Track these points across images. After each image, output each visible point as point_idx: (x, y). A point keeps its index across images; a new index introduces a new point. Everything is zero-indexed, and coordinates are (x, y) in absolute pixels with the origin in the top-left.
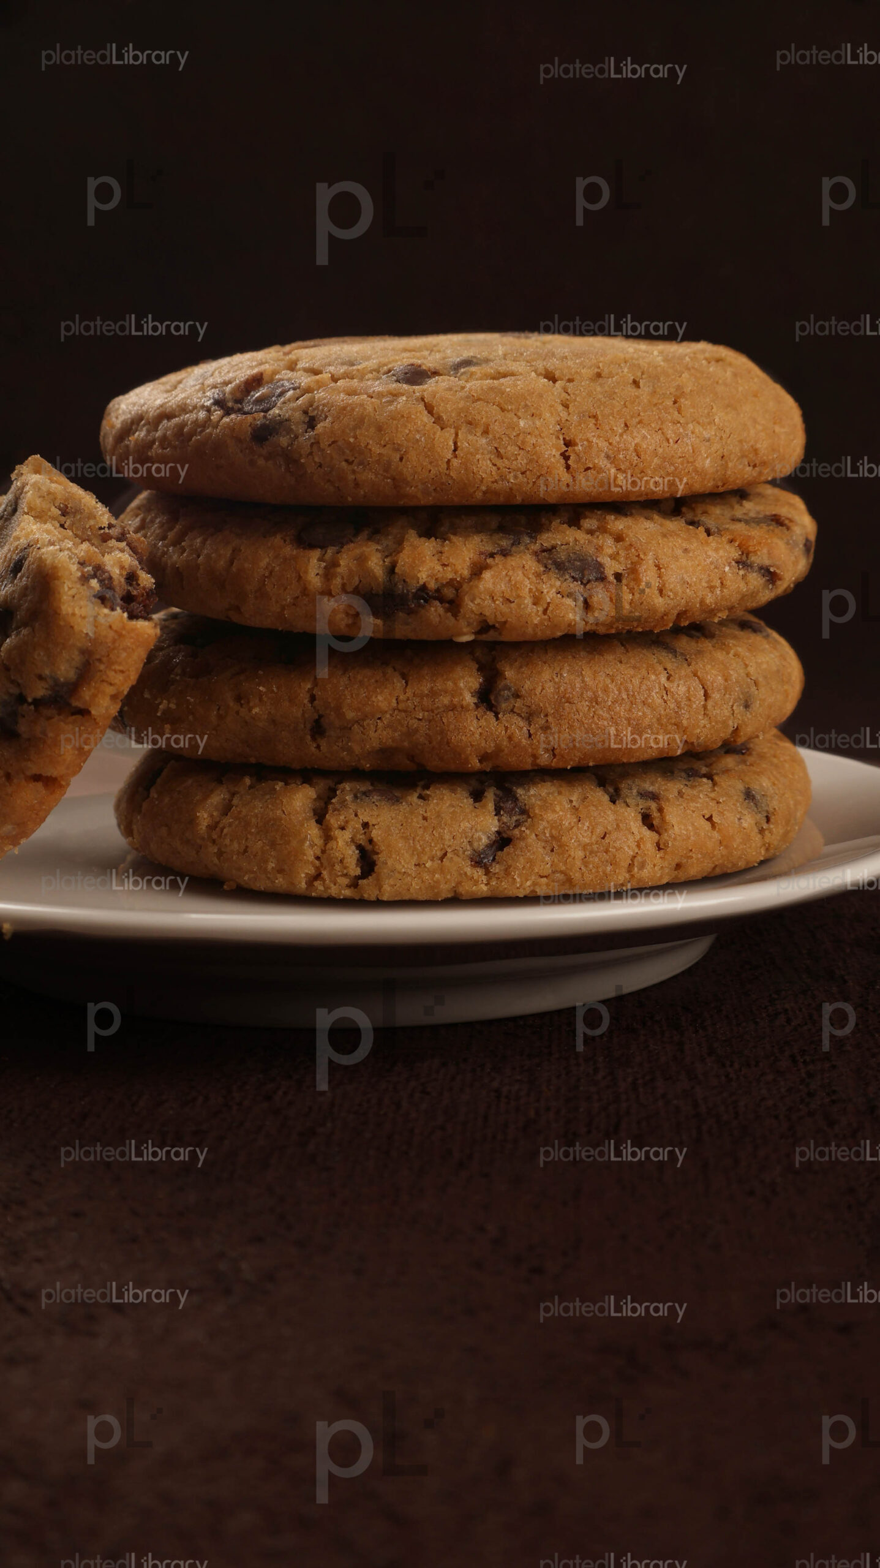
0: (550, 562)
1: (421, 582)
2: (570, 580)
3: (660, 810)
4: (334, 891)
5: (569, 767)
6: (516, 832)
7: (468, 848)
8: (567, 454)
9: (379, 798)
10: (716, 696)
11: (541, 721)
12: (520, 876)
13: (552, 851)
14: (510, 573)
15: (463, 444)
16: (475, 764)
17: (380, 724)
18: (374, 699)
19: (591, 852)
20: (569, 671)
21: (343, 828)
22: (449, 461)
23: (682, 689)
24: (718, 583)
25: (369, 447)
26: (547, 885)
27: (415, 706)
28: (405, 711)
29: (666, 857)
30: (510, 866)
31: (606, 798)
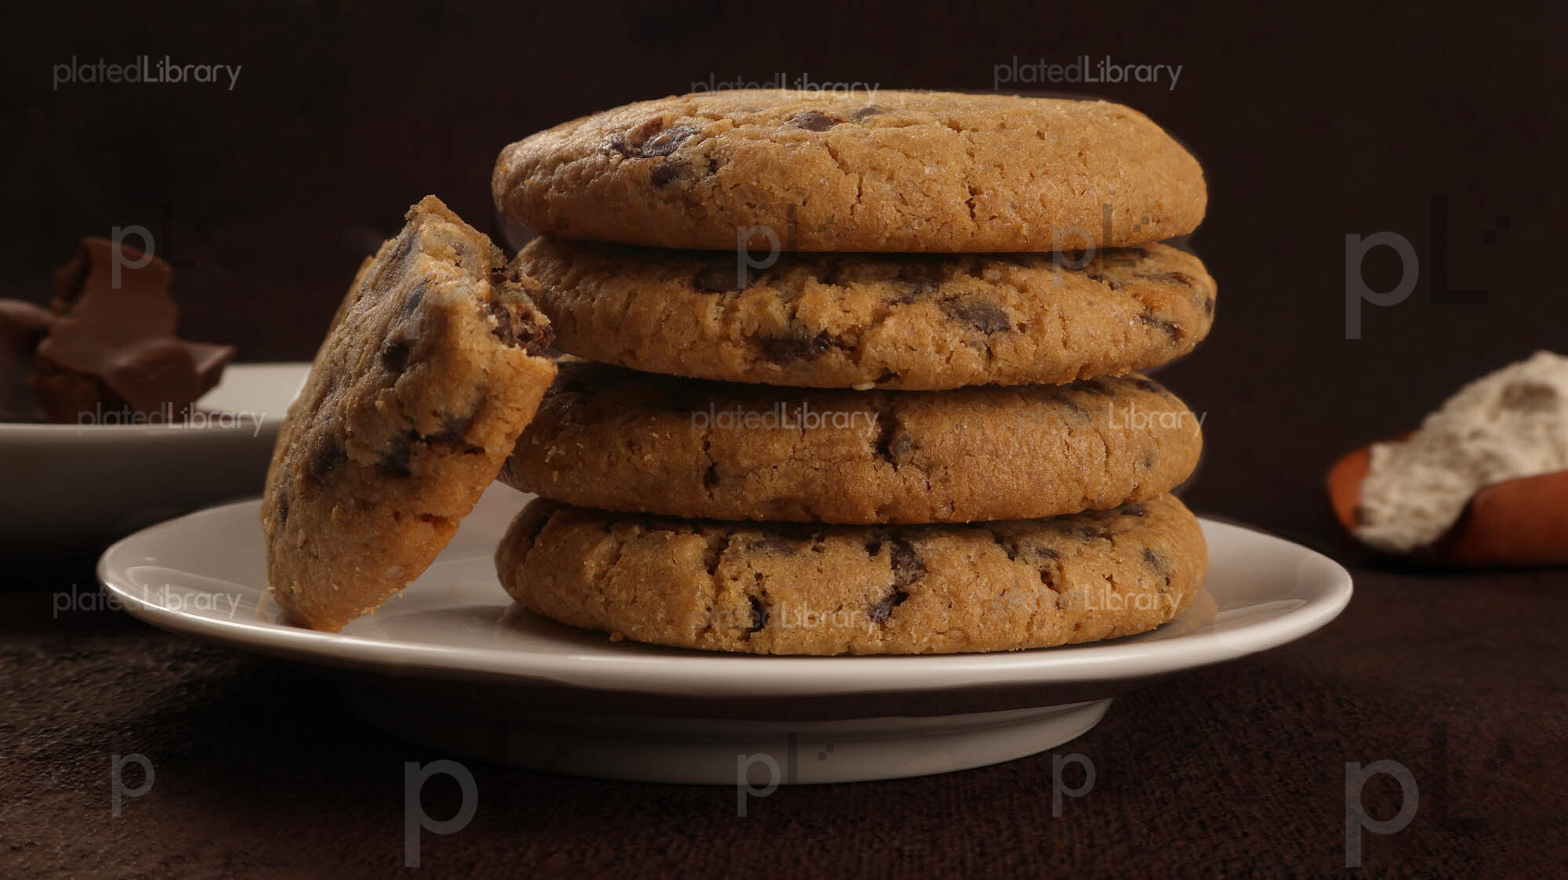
0: (953, 310)
1: (822, 329)
2: (974, 329)
3: (1060, 568)
4: (725, 644)
5: (967, 522)
6: (913, 587)
7: (864, 601)
8: (972, 202)
9: (772, 549)
10: (1118, 453)
11: (941, 474)
12: (916, 632)
13: (950, 607)
14: (914, 321)
15: (868, 190)
16: (872, 516)
17: (775, 473)
18: (770, 447)
19: (990, 609)
20: (969, 423)
21: (735, 579)
22: (853, 207)
23: (1084, 445)
24: (1122, 338)
25: (772, 190)
26: (944, 642)
27: (812, 455)
28: (802, 460)
29: (1066, 616)
30: (906, 622)
31: (1004, 555)
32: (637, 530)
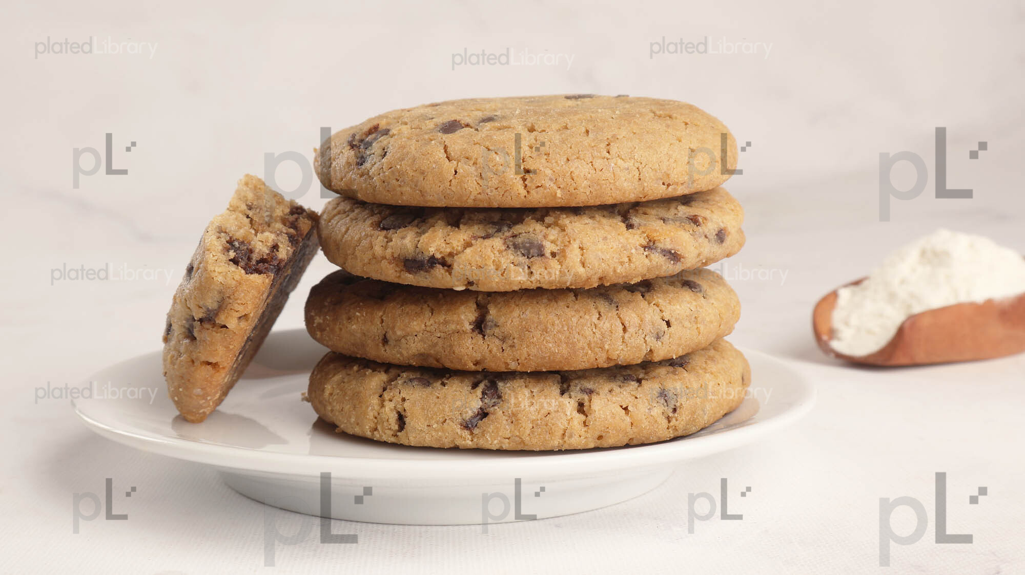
0: (511, 243)
1: (431, 254)
2: (520, 255)
3: (590, 401)
4: (385, 438)
5: (529, 372)
6: (492, 409)
7: (460, 417)
8: (525, 177)
9: (417, 383)
10: (631, 330)
11: (510, 342)
12: (491, 436)
13: (512, 422)
14: (483, 250)
15: (460, 171)
16: (471, 366)
17: (416, 339)
18: (411, 324)
19: (537, 425)
20: (530, 312)
21: (391, 401)
22: (451, 181)
23: (607, 325)
24: (626, 260)
25: (407, 171)
26: (509, 443)
27: (436, 329)
28: (430, 332)
29: (589, 431)
30: (485, 430)
31: (558, 391)
32: (355, 368)
